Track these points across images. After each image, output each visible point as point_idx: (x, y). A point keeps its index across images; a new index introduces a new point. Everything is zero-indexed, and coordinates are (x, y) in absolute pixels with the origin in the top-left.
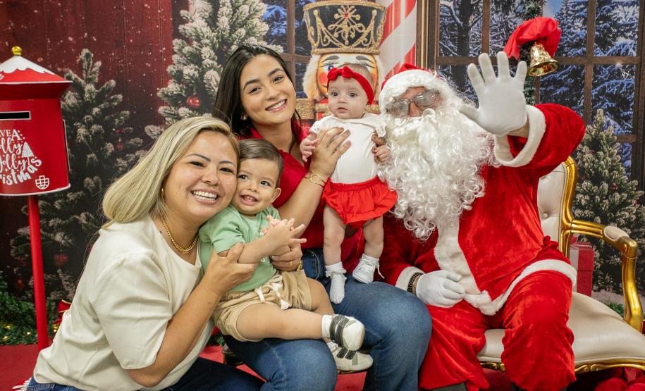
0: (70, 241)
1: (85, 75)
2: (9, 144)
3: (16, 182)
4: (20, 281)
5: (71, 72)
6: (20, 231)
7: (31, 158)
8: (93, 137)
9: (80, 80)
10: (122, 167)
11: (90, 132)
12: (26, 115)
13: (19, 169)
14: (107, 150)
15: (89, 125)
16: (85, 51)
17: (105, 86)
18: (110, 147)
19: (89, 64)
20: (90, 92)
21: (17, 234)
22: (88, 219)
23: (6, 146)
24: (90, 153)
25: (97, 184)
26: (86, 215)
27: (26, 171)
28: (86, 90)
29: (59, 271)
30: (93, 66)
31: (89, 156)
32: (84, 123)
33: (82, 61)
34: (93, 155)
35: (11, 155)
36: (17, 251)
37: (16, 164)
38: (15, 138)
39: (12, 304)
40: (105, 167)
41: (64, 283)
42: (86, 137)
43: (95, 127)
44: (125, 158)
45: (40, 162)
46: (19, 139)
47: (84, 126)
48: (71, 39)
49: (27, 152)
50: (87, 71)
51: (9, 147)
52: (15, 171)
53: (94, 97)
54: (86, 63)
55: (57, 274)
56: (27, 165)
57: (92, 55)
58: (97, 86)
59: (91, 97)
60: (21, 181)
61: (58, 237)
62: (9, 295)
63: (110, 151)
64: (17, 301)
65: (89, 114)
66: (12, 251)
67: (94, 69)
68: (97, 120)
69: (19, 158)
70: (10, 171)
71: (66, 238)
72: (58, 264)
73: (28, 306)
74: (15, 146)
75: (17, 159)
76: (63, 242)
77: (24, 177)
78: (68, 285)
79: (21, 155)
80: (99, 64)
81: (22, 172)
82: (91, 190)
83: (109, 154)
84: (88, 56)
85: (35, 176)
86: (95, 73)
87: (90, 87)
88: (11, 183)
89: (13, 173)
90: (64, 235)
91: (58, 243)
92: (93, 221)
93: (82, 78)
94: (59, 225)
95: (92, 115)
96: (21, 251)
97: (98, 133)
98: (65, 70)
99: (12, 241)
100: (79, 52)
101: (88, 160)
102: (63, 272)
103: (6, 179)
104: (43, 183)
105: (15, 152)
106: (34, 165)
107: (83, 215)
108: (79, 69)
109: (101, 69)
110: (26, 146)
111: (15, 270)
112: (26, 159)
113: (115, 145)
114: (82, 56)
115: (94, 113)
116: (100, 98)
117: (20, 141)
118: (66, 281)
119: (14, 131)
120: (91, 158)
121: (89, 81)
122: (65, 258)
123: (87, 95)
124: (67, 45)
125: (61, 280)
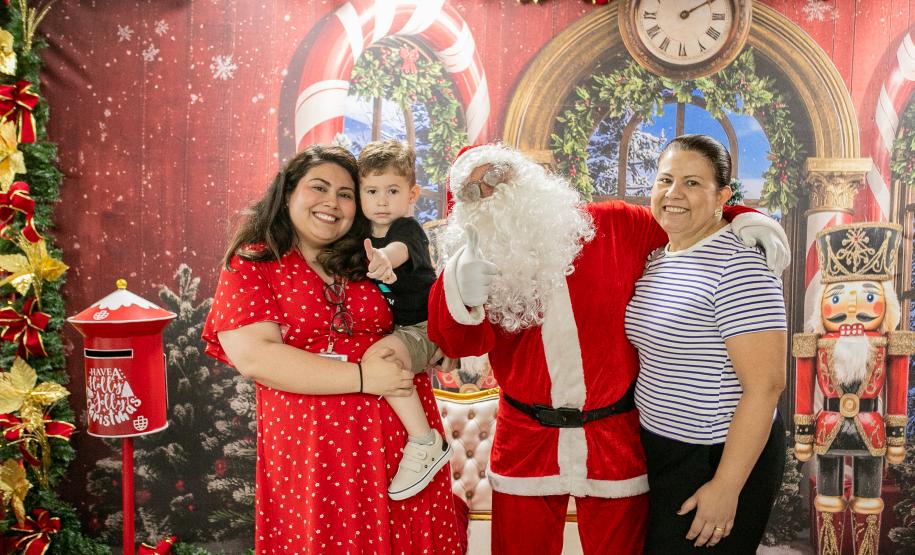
0: (155, 475)
1: (181, 292)
2: (109, 382)
3: (113, 423)
4: (95, 521)
5: (166, 288)
6: (100, 463)
7: (130, 398)
8: (187, 360)
9: (176, 297)
10: (218, 393)
11: (184, 354)
12: (129, 353)
13: (118, 409)
14: (202, 375)
15: (182, 347)
16: (183, 266)
17: (203, 304)
18: (205, 371)
19: (186, 281)
20: (186, 311)
21: (96, 467)
22: (176, 450)
23: (105, 385)
24: (182, 377)
25: (188, 411)
26: (175, 447)
27: (125, 411)
28: (181, 308)
29: (141, 509)
30: (191, 282)
31: (181, 381)
32: (177, 344)
33: (179, 277)
34: (186, 379)
35: (110, 394)
36: (94, 485)
37: (115, 405)
38: (116, 377)
39: (86, 546)
40: (199, 394)
41: (145, 523)
42: (179, 360)
43: (189, 349)
44: (221, 384)
45: (139, 402)
46: (120, 378)
47: (177, 347)
48: (168, 253)
49: (127, 391)
50: (184, 288)
51: (108, 387)
52: (113, 411)
53: (190, 316)
54: (183, 279)
55: (138, 513)
56: (126, 405)
57: (191, 271)
58: (194, 304)
59: (186, 316)
60: (119, 422)
61: (142, 471)
62: (83, 535)
63: (205, 376)
64: (92, 544)
65: (183, 334)
66: (89, 486)
67: (192, 286)
68: (192, 341)
69: (117, 398)
70: (108, 412)
71: (150, 472)
72: (139, 501)
73: (103, 550)
74: (115, 386)
75: (116, 399)
76: (147, 476)
77: (122, 418)
78: (149, 526)
79: (120, 395)
80: (197, 280)
81: (120, 413)
82: (181, 419)
83: (203, 379)
84: (186, 271)
85: (134, 416)
86: (192, 290)
87: (186, 305)
88: (108, 424)
89: (111, 413)
90: (149, 469)
91: (141, 477)
92: (182, 454)
93: (178, 294)
94: (143, 457)
95: (187, 336)
96: (98, 486)
97: (192, 355)
98: (161, 286)
99: (89, 474)
100: (176, 267)
101: (180, 385)
102: (145, 510)
103: (103, 420)
104: (141, 424)
105: (114, 392)
106: (133, 405)
107: (171, 446)
108: (175, 286)
109: (200, 286)
110: (127, 385)
111: (91, 507)
112: (125, 399)
113: (211, 370)
114: (180, 272)
115: (189, 334)
116: (197, 317)
117: (121, 381)
118: (148, 521)
119: (116, 370)
120: (183, 384)
121: (185, 298)
122: (148, 494)
123: (182, 314)
124: (164, 258)
125: (142, 520)
